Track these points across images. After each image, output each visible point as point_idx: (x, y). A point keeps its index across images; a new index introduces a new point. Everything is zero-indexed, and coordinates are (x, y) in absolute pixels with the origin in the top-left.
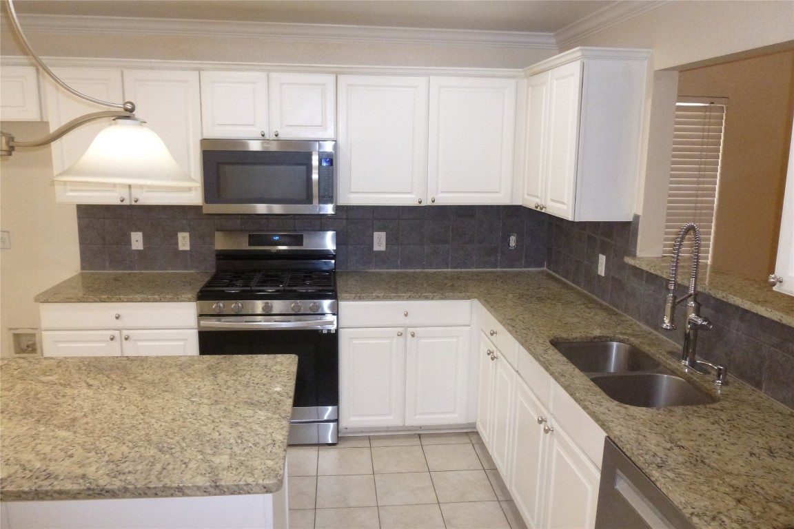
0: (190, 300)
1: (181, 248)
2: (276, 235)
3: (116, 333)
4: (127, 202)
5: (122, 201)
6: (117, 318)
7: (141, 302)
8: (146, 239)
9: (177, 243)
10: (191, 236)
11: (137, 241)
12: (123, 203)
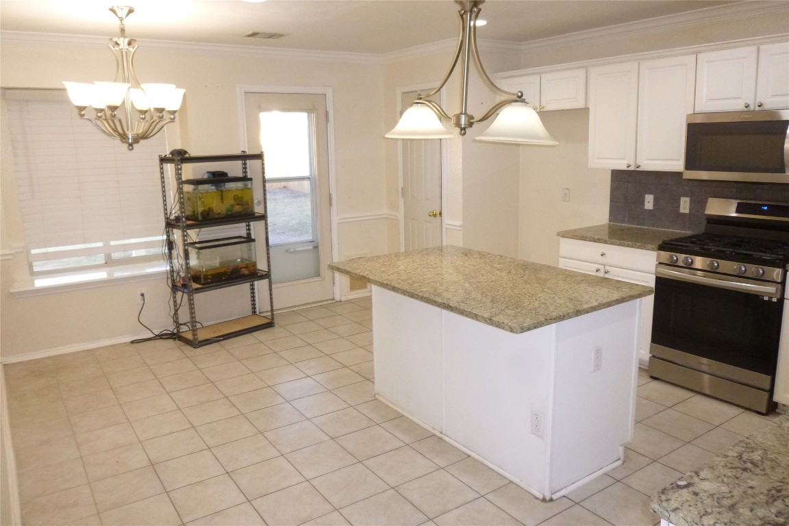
0: (653, 250)
1: (682, 211)
2: (765, 205)
3: (601, 267)
4: (632, 168)
5: (628, 167)
6: (602, 255)
7: (619, 245)
8: (656, 201)
9: (679, 207)
10: (691, 200)
11: (649, 202)
12: (630, 169)
